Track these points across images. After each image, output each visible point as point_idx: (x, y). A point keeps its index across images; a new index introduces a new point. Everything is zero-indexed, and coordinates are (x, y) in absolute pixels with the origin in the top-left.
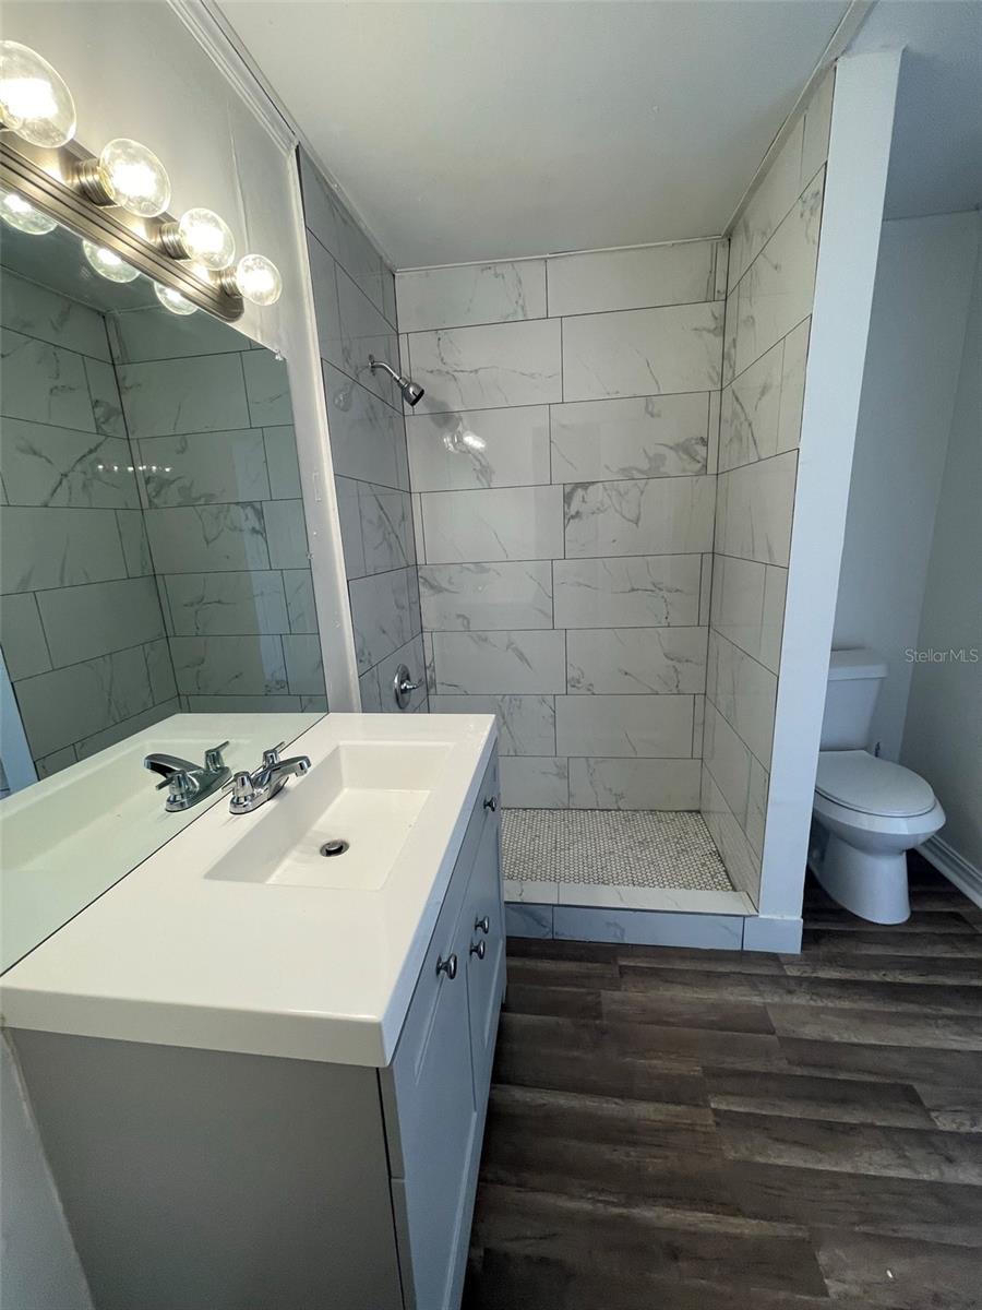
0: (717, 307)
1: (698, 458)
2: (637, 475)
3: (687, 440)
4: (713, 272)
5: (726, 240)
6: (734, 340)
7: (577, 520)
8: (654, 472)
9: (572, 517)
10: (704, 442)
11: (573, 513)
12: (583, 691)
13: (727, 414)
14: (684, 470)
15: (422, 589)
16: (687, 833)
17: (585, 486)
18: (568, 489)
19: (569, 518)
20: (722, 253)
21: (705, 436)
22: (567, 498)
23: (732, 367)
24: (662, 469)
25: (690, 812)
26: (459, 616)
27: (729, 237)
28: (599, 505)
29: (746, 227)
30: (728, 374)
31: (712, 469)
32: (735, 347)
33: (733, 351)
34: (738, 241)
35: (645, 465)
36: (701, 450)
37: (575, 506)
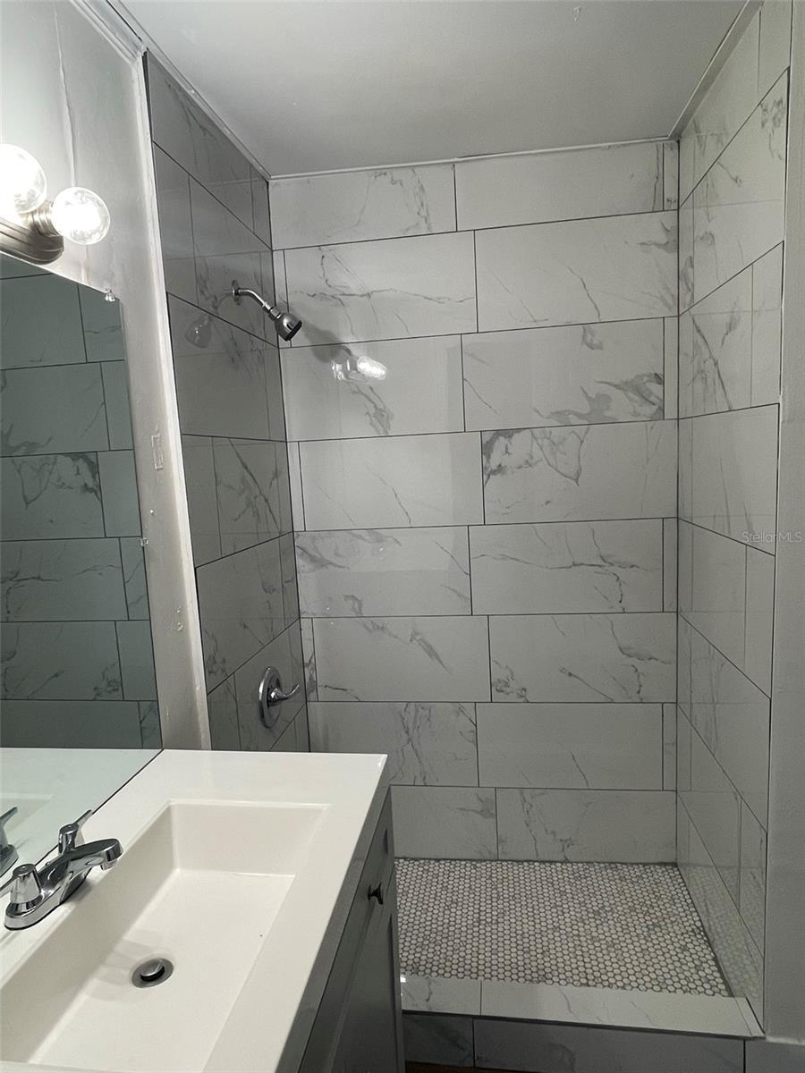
0: (668, 218)
1: (652, 399)
2: (574, 420)
3: (637, 376)
4: (660, 177)
5: (674, 142)
6: (691, 259)
7: (498, 476)
8: (597, 415)
9: (494, 472)
10: (660, 379)
11: (493, 466)
12: (513, 697)
13: (687, 347)
14: (636, 414)
15: (300, 562)
16: (659, 898)
17: (508, 433)
18: (487, 437)
19: (487, 473)
20: (670, 156)
21: (660, 372)
22: (486, 449)
23: (691, 289)
24: (608, 414)
25: (665, 864)
26: (347, 597)
27: (677, 138)
28: (527, 458)
29: (697, 130)
30: (686, 298)
31: (670, 411)
32: (693, 267)
33: (690, 270)
34: (689, 143)
35: (585, 408)
36: (655, 388)
37: (496, 459)
